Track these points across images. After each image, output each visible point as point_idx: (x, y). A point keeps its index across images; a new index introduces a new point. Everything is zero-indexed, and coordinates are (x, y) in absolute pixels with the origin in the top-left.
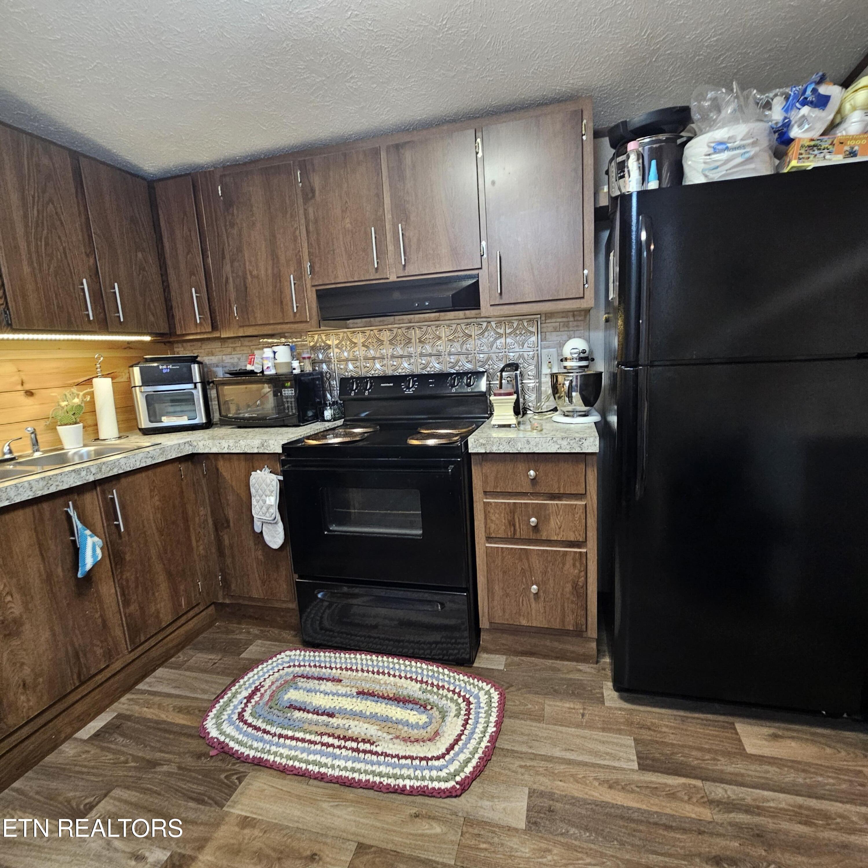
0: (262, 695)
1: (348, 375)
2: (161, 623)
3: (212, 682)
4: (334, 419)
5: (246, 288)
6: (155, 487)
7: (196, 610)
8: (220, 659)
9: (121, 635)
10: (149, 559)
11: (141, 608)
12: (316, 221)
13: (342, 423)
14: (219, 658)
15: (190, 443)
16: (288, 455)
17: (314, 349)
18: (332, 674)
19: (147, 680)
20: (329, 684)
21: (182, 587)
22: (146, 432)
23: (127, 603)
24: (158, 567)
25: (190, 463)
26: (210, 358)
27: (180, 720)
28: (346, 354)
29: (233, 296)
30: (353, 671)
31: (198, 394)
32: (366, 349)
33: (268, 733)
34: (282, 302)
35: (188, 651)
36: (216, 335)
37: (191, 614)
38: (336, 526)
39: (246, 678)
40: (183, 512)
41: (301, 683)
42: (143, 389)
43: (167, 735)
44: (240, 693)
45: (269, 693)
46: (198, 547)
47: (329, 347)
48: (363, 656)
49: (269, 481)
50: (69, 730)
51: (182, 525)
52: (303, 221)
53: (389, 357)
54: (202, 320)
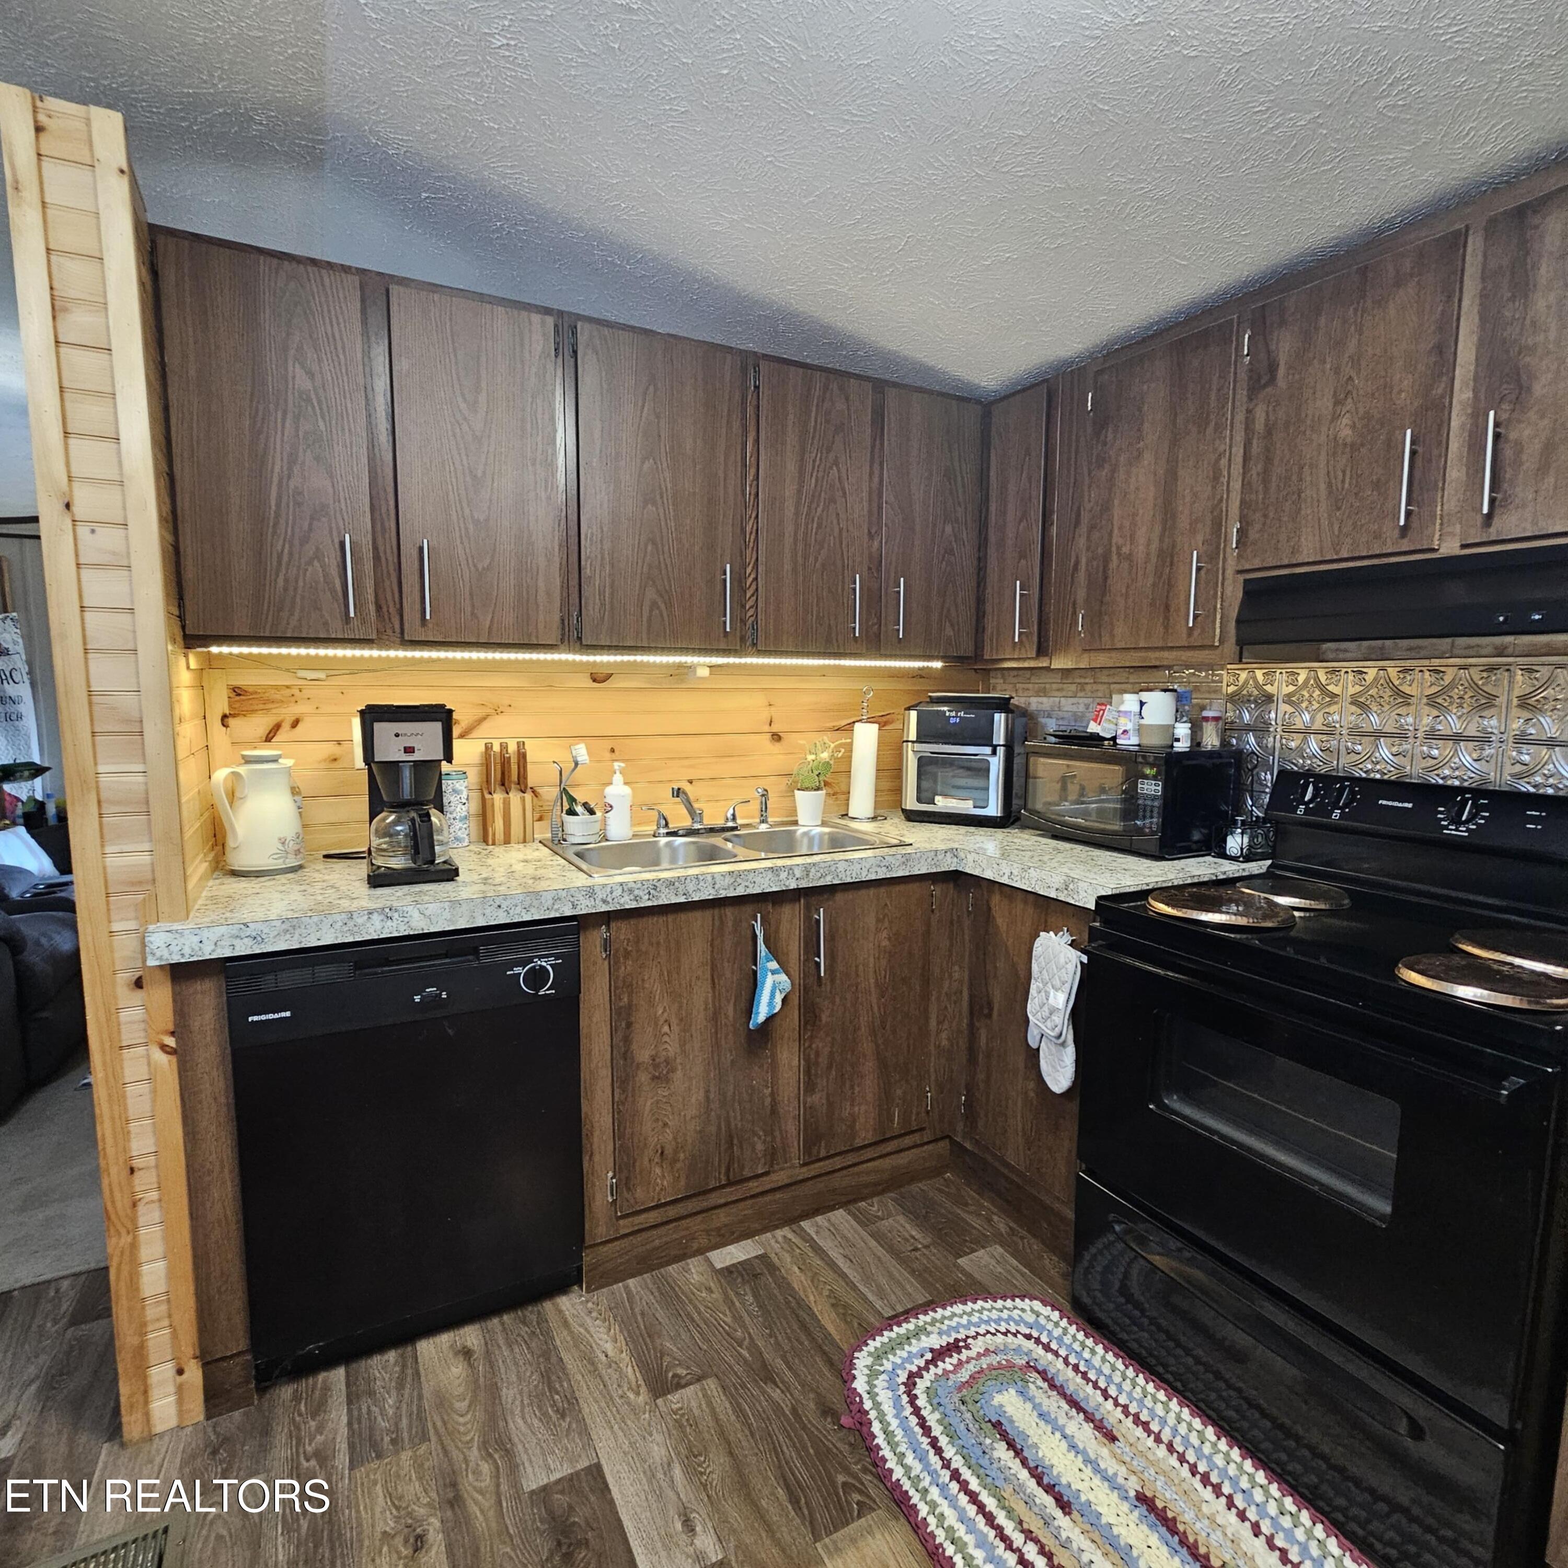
0: (960, 1363)
1: (1299, 763)
2: (854, 1139)
3: (899, 1283)
4: (1248, 857)
5: (1106, 578)
6: (885, 915)
7: (916, 1138)
8: (926, 1247)
9: (795, 1133)
10: (856, 1029)
11: (830, 1104)
12: (1269, 431)
13: (1264, 870)
14: (925, 1242)
15: (954, 852)
16: (1105, 922)
17: (1235, 699)
18: (1102, 1410)
19: (819, 1219)
20: (1088, 1428)
21: (899, 1092)
22: (912, 816)
23: (810, 1087)
24: (867, 1047)
25: (951, 885)
26: (1040, 699)
27: (830, 1322)
28: (1307, 717)
29: (1081, 594)
30: (1149, 1432)
31: (996, 764)
32: (1359, 711)
33: (939, 1451)
34: (1167, 607)
35: (889, 1200)
36: (1043, 663)
37: (907, 1141)
38: (1181, 1099)
39: (948, 1311)
40: (923, 967)
41: (1036, 1386)
42: (917, 747)
43: (803, 1337)
44: (928, 1334)
45: (971, 1368)
46: (939, 1032)
47: (1269, 698)
48: (1186, 1413)
49: (1062, 961)
50: (704, 1241)
51: (918, 987)
52: (1239, 437)
53: (1420, 734)
54: (1024, 638)
